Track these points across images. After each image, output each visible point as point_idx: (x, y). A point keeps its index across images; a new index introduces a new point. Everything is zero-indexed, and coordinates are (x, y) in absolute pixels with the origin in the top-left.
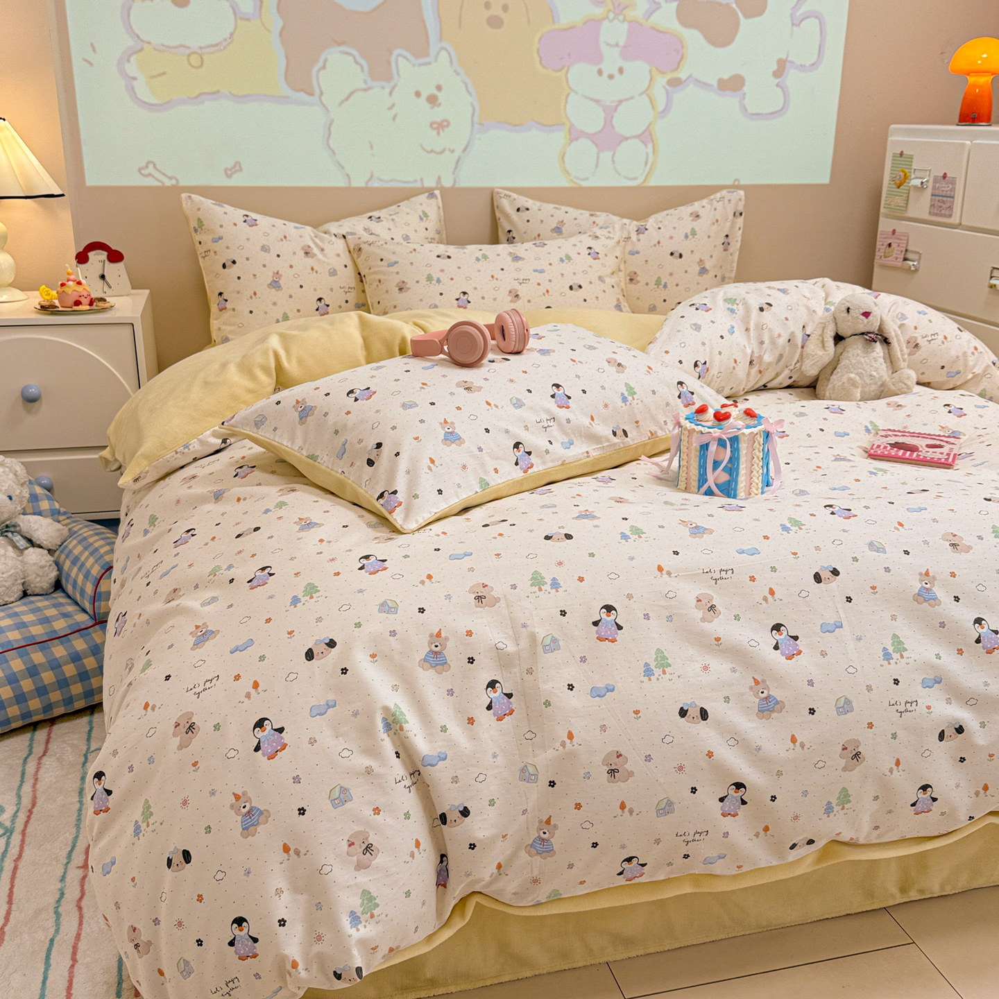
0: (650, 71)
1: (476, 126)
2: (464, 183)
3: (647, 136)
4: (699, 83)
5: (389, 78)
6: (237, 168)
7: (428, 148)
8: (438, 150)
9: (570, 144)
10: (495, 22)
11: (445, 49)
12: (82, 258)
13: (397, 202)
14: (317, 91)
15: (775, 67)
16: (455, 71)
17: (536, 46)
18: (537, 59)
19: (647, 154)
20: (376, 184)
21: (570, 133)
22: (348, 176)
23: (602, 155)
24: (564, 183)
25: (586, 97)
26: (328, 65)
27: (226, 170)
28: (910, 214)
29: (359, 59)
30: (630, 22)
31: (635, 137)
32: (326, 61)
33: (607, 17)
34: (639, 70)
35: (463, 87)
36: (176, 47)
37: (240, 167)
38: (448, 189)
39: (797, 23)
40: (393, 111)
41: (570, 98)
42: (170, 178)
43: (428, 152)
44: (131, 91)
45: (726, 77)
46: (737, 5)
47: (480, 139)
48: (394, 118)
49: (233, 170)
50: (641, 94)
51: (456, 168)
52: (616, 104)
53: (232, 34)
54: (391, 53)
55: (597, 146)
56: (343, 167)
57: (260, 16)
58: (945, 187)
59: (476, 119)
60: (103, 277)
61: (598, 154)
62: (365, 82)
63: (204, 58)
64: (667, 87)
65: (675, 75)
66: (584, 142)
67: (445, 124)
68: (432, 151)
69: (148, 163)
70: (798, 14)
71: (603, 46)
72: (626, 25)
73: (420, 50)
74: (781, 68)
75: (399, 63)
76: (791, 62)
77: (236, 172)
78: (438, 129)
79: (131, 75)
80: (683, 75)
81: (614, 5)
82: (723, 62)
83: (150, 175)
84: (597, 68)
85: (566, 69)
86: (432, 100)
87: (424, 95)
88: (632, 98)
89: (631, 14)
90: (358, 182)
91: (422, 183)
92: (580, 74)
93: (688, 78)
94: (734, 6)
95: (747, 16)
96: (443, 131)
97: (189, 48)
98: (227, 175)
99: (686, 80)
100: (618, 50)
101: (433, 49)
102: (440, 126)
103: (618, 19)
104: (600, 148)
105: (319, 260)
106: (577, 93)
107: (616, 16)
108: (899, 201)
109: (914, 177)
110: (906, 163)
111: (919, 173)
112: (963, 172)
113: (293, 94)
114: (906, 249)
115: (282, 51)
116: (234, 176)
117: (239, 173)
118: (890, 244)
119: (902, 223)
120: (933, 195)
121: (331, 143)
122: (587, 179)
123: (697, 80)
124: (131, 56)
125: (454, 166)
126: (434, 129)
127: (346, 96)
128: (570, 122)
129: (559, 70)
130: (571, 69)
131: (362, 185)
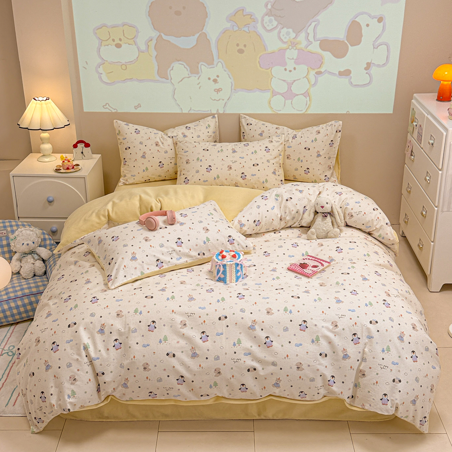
0: (308, 69)
1: (233, 90)
2: (227, 112)
3: (306, 94)
4: (330, 73)
5: (197, 73)
6: (139, 106)
7: (214, 99)
8: (217, 99)
9: (273, 97)
10: (241, 51)
11: (221, 62)
12: (75, 146)
13: (198, 120)
14: (170, 78)
15: (366, 66)
16: (224, 70)
17: (258, 60)
18: (258, 65)
19: (307, 101)
20: (192, 112)
21: (273, 93)
22: (181, 109)
23: (286, 101)
24: (271, 112)
25: (279, 79)
26: (174, 68)
27: (135, 106)
29: (186, 66)
30: (298, 50)
31: (301, 94)
32: (173, 67)
33: (289, 48)
34: (303, 69)
35: (228, 75)
36: (117, 62)
37: (140, 105)
38: (221, 114)
39: (376, 47)
40: (199, 85)
41: (272, 79)
42: (114, 109)
43: (213, 100)
44: (100, 78)
45: (342, 70)
46: (347, 42)
47: (234, 95)
48: (200, 88)
49: (137, 107)
50: (304, 78)
51: (225, 105)
52: (292, 82)
53: (137, 58)
54: (199, 64)
55: (284, 97)
56: (179, 106)
57: (148, 50)
58: (420, 130)
60: (82, 153)
61: (285, 101)
62: (188, 75)
63: (127, 66)
64: (315, 75)
65: (319, 70)
66: (279, 97)
67: (220, 90)
68: (215, 100)
69: (107, 104)
70: (376, 43)
71: (287, 60)
72: (297, 50)
73: (210, 63)
74: (368, 66)
75: (202, 68)
76: (373, 63)
77: (138, 107)
78: (217, 91)
79: (100, 72)
80: (322, 70)
81: (292, 44)
82: (342, 64)
83: (107, 108)
84: (285, 68)
85: (270, 69)
86: (215, 81)
87: (212, 79)
88: (300, 79)
89: (299, 46)
90: (185, 111)
91: (211, 112)
92: (277, 70)
93: (325, 71)
94: (346, 41)
95: (351, 46)
96: (219, 92)
97: (121, 62)
98: (135, 108)
99: (324, 72)
100: (293, 61)
101: (215, 63)
102: (218, 91)
103: (293, 48)
104: (286, 99)
105: (161, 147)
106: (275, 78)
107: (293, 47)
109: (415, 121)
110: (414, 114)
111: (416, 120)
112: (424, 127)
113: (161, 79)
114: (412, 151)
115: (156, 64)
116: (138, 109)
117: (139, 108)
118: (409, 146)
119: (412, 139)
120: (418, 132)
121: (175, 97)
122: (280, 110)
123: (329, 72)
124: (100, 65)
125: (224, 105)
126: (216, 92)
127: (181, 80)
128: (273, 89)
129: (268, 69)
130: (273, 69)
131: (187, 112)
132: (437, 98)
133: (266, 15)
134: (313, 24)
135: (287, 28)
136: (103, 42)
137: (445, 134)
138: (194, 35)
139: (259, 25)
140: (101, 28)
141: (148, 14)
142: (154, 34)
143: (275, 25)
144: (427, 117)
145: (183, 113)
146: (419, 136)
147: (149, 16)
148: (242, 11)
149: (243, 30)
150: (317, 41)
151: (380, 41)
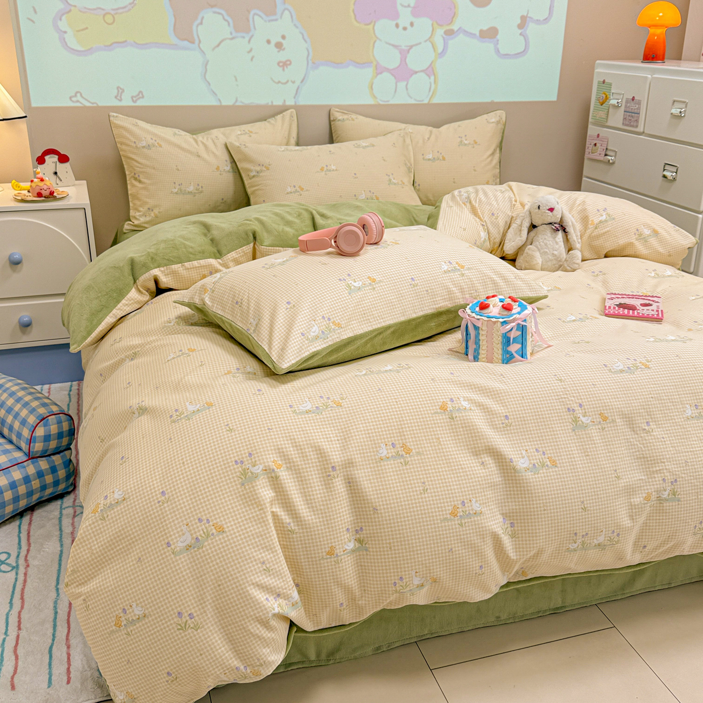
0: (432, 24)
2: (302, 103)
3: (430, 71)
4: (466, 33)
5: (247, 30)
7: (277, 81)
8: (284, 81)
9: (376, 77)
11: (288, 9)
12: (41, 160)
15: (519, 21)
16: (295, 25)
18: (353, 16)
19: (430, 83)
21: (376, 69)
22: (219, 99)
23: (398, 84)
25: (388, 43)
26: (204, 21)
27: (132, 97)
28: (609, 123)
29: (227, 17)
31: (421, 71)
32: (203, 18)
34: (424, 24)
35: (301, 36)
36: (95, 9)
37: (142, 94)
40: (251, 54)
41: (376, 44)
42: (93, 103)
43: (276, 83)
44: (63, 41)
45: (485, 28)
48: (252, 59)
49: (137, 98)
50: (426, 41)
51: (296, 94)
52: (408, 48)
54: (249, 12)
55: (395, 78)
56: (216, 94)
58: (633, 106)
61: (396, 83)
62: (231, 34)
63: (115, 16)
64: (444, 36)
65: (450, 27)
66: (386, 75)
67: (288, 63)
68: (279, 82)
69: (77, 92)
71: (399, 8)
74: (524, 22)
75: (255, 20)
76: (530, 18)
78: (283, 66)
79: (63, 30)
80: (455, 27)
83: (77, 100)
84: (395, 22)
85: (373, 24)
86: (279, 46)
87: (273, 43)
88: (420, 43)
90: (227, 103)
91: (272, 105)
92: (383, 27)
93: (459, 29)
96: (287, 67)
99: (457, 31)
100: (410, 9)
101: (278, 11)
102: (284, 64)
104: (398, 79)
106: (380, 40)
108: (602, 114)
109: (612, 98)
110: (607, 88)
111: (616, 96)
112: (646, 96)
113: (180, 42)
114: (607, 148)
115: (171, 12)
116: (138, 101)
117: (141, 99)
118: (595, 144)
119: (604, 130)
120: (625, 112)
121: (207, 77)
122: (388, 101)
123: (465, 31)
124: (63, 15)
125: (295, 92)
126: (281, 66)
127: (217, 44)
128: (377, 61)
129: (369, 24)
130: (377, 24)
131: (230, 103)
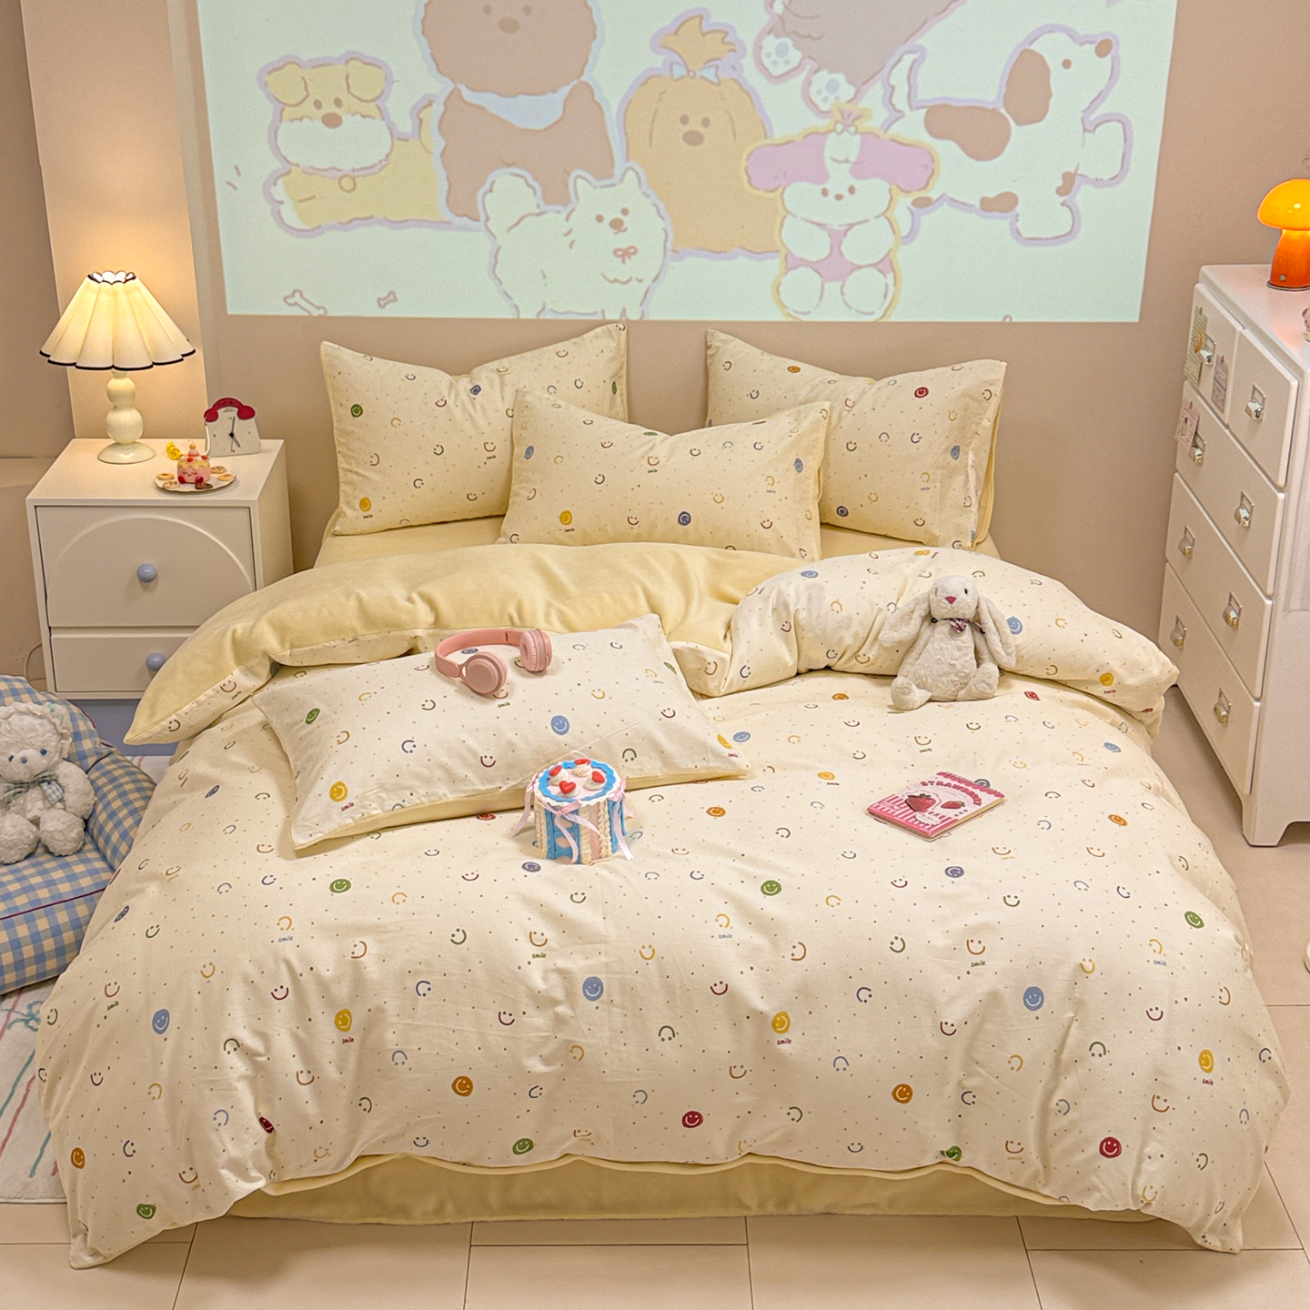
0: (890, 190)
1: (669, 254)
3: (886, 265)
4: (956, 203)
5: (565, 201)
6: (391, 297)
7: (611, 278)
8: (624, 279)
9: (786, 273)
10: (693, 139)
11: (633, 169)
12: (211, 416)
15: (1060, 183)
16: (644, 193)
18: (745, 178)
19: (887, 286)
21: (786, 261)
22: (516, 307)
23: (826, 286)
24: (780, 318)
25: (807, 221)
26: (495, 188)
27: (379, 300)
29: (531, 181)
30: (864, 134)
31: (870, 265)
32: (493, 183)
33: (834, 130)
34: (874, 191)
35: (654, 210)
36: (326, 170)
39: (1091, 129)
40: (570, 238)
41: (786, 222)
42: (318, 308)
43: (610, 281)
44: (277, 215)
45: (991, 195)
46: (1007, 111)
48: (571, 246)
50: (879, 216)
51: (645, 297)
52: (846, 227)
53: (387, 156)
54: (569, 175)
55: (821, 276)
56: (510, 298)
57: (419, 133)
59: (669, 246)
60: (232, 435)
61: (823, 285)
62: (538, 206)
63: (357, 180)
65: (922, 194)
66: (804, 272)
67: (632, 251)
68: (616, 281)
69: (293, 292)
70: (1093, 117)
71: (829, 164)
72: (858, 137)
73: (603, 171)
74: (1069, 184)
75: (578, 184)
76: (1081, 175)
77: (389, 302)
78: (623, 256)
79: (278, 198)
80: (934, 195)
81: (843, 118)
82: (989, 178)
84: (822, 187)
85: (780, 190)
86: (617, 225)
87: (607, 220)
88: (866, 221)
90: (528, 314)
91: (604, 316)
92: (800, 195)
93: (940, 197)
94: (1003, 111)
95: (1019, 123)
96: (629, 258)
97: (338, 170)
98: (380, 305)
99: (938, 200)
100: (848, 166)
102: (625, 254)
103: (847, 130)
104: (825, 278)
106: (794, 216)
107: (846, 127)
109: (1206, 345)
110: (1202, 324)
111: (1209, 344)
112: (1234, 363)
113: (457, 220)
114: (1196, 433)
115: (444, 174)
116: (388, 306)
117: (392, 304)
118: (1186, 419)
119: (1198, 398)
120: (1215, 378)
121: (497, 272)
122: (808, 313)
123: (952, 200)
124: (277, 178)
125: (642, 296)
126: (619, 256)
127: (515, 221)
128: (787, 249)
129: (773, 191)
130: (787, 190)
131: (532, 316)
132: (1269, 279)
133: (769, 33)
134: (908, 59)
135: (831, 71)
136: (287, 108)
137: (1294, 384)
138: (554, 91)
139: (748, 62)
140: (281, 68)
141: (420, 27)
142: (438, 87)
143: (794, 63)
144: (1241, 334)
145: (523, 320)
146: (1219, 391)
147: (423, 33)
148: (697, 20)
149: (702, 78)
150: (918, 108)
151: (1102, 110)
